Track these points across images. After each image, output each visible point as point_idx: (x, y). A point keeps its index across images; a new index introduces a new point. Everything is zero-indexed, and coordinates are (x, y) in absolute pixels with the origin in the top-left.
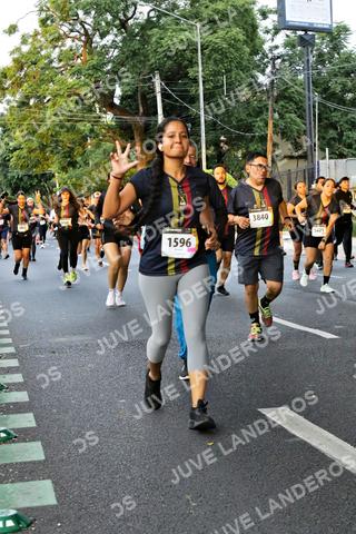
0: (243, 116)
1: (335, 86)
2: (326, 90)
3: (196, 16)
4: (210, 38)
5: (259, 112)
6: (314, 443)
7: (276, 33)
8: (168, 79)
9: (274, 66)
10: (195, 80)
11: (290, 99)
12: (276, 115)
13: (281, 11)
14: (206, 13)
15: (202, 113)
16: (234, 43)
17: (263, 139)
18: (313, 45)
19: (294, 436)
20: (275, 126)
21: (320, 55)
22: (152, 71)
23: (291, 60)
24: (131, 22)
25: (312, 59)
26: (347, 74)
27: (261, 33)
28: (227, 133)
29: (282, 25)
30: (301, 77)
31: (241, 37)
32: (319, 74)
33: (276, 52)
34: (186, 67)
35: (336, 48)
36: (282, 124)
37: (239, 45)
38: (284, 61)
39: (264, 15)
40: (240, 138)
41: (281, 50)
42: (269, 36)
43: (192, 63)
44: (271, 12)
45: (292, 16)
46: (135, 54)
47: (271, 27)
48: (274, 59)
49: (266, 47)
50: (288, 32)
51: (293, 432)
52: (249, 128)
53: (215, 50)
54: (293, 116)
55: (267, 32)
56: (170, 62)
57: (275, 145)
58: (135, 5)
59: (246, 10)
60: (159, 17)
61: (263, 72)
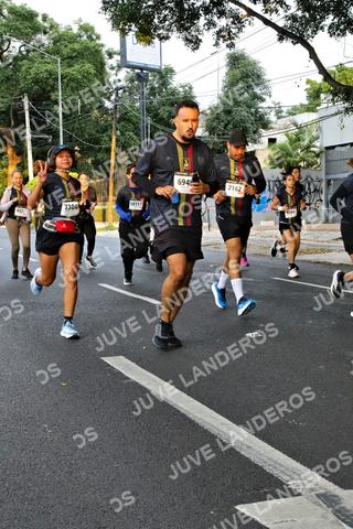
0: (93, 132)
1: (163, 113)
2: (156, 115)
3: (57, 52)
4: (68, 70)
5: (106, 129)
6: (143, 383)
7: (118, 70)
8: (34, 100)
9: (117, 95)
10: (56, 103)
11: (129, 121)
12: (118, 132)
13: (123, 53)
14: (65, 51)
15: (61, 127)
16: (86, 76)
17: (108, 150)
18: (147, 80)
19: (128, 378)
20: (117, 140)
21: (153, 89)
22: (22, 93)
23: (130, 91)
24: (5, 54)
25: (146, 92)
26: (172, 105)
27: (108, 70)
28: (80, 144)
29: (124, 64)
30: (137, 105)
31: (93, 71)
32: (151, 103)
33: (119, 84)
34: (49, 92)
35: (164, 84)
36: (122, 139)
37: (91, 77)
38: (125, 91)
39: (110, 55)
40: (90, 148)
41: (123, 83)
42: (114, 72)
43: (54, 89)
44: (115, 53)
45: (131, 58)
46: (8, 79)
47: (115, 65)
48: (117, 89)
49: (111, 80)
50: (129, 70)
51: (127, 375)
52: (97, 141)
53: (72, 80)
54: (131, 133)
55: (112, 68)
56: (37, 87)
57: (116, 154)
58: (9, 40)
59: (96, 51)
60: (28, 51)
61: (109, 99)
